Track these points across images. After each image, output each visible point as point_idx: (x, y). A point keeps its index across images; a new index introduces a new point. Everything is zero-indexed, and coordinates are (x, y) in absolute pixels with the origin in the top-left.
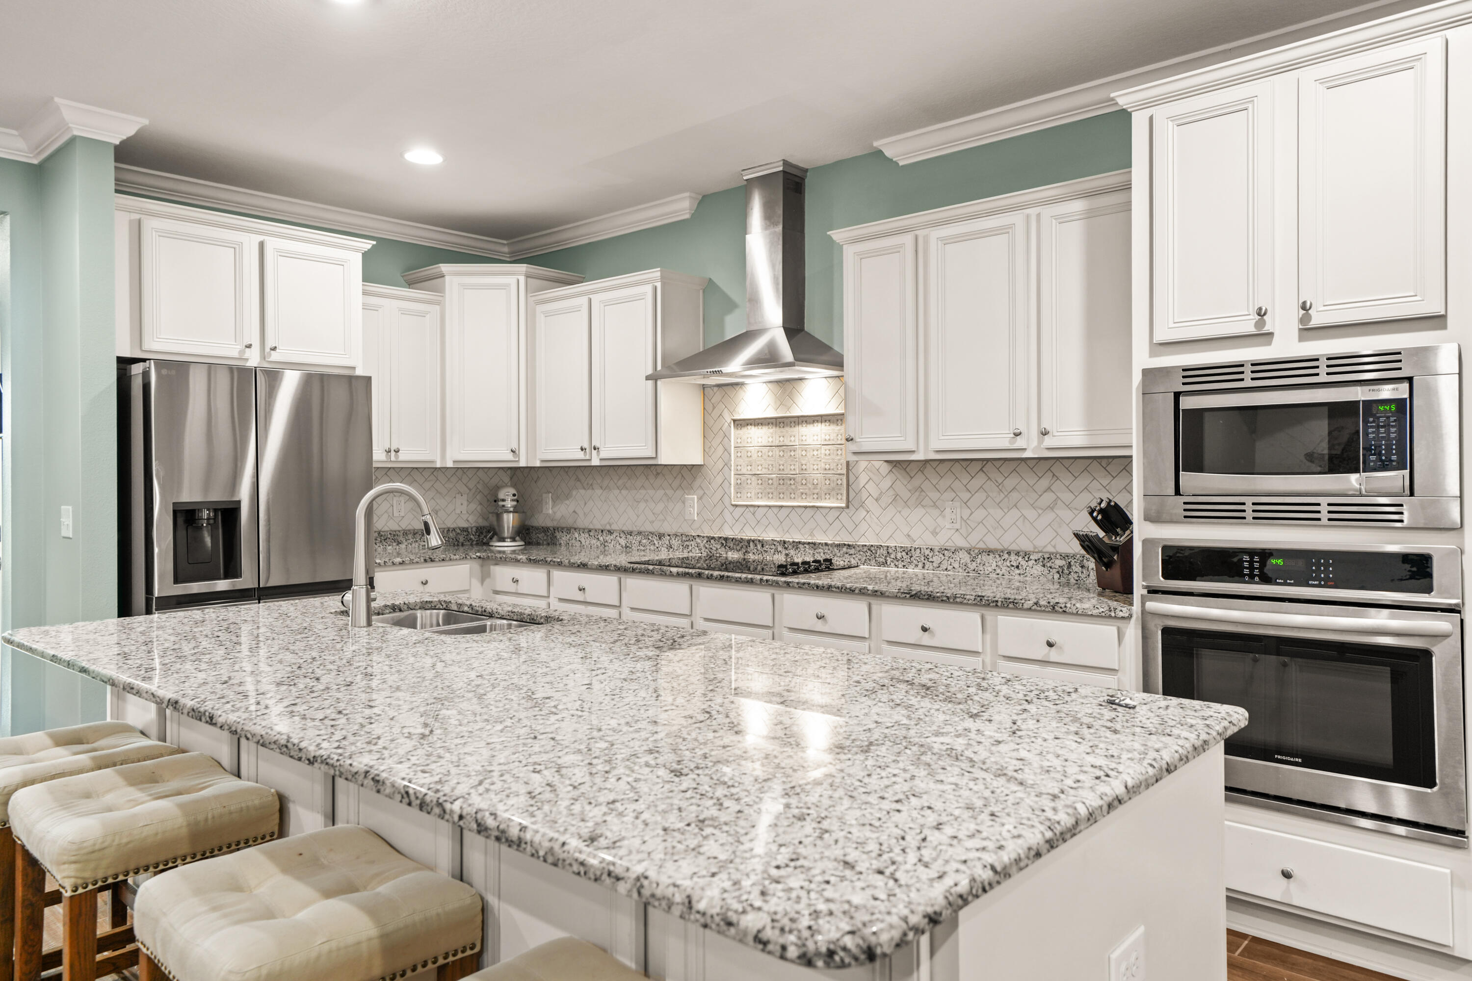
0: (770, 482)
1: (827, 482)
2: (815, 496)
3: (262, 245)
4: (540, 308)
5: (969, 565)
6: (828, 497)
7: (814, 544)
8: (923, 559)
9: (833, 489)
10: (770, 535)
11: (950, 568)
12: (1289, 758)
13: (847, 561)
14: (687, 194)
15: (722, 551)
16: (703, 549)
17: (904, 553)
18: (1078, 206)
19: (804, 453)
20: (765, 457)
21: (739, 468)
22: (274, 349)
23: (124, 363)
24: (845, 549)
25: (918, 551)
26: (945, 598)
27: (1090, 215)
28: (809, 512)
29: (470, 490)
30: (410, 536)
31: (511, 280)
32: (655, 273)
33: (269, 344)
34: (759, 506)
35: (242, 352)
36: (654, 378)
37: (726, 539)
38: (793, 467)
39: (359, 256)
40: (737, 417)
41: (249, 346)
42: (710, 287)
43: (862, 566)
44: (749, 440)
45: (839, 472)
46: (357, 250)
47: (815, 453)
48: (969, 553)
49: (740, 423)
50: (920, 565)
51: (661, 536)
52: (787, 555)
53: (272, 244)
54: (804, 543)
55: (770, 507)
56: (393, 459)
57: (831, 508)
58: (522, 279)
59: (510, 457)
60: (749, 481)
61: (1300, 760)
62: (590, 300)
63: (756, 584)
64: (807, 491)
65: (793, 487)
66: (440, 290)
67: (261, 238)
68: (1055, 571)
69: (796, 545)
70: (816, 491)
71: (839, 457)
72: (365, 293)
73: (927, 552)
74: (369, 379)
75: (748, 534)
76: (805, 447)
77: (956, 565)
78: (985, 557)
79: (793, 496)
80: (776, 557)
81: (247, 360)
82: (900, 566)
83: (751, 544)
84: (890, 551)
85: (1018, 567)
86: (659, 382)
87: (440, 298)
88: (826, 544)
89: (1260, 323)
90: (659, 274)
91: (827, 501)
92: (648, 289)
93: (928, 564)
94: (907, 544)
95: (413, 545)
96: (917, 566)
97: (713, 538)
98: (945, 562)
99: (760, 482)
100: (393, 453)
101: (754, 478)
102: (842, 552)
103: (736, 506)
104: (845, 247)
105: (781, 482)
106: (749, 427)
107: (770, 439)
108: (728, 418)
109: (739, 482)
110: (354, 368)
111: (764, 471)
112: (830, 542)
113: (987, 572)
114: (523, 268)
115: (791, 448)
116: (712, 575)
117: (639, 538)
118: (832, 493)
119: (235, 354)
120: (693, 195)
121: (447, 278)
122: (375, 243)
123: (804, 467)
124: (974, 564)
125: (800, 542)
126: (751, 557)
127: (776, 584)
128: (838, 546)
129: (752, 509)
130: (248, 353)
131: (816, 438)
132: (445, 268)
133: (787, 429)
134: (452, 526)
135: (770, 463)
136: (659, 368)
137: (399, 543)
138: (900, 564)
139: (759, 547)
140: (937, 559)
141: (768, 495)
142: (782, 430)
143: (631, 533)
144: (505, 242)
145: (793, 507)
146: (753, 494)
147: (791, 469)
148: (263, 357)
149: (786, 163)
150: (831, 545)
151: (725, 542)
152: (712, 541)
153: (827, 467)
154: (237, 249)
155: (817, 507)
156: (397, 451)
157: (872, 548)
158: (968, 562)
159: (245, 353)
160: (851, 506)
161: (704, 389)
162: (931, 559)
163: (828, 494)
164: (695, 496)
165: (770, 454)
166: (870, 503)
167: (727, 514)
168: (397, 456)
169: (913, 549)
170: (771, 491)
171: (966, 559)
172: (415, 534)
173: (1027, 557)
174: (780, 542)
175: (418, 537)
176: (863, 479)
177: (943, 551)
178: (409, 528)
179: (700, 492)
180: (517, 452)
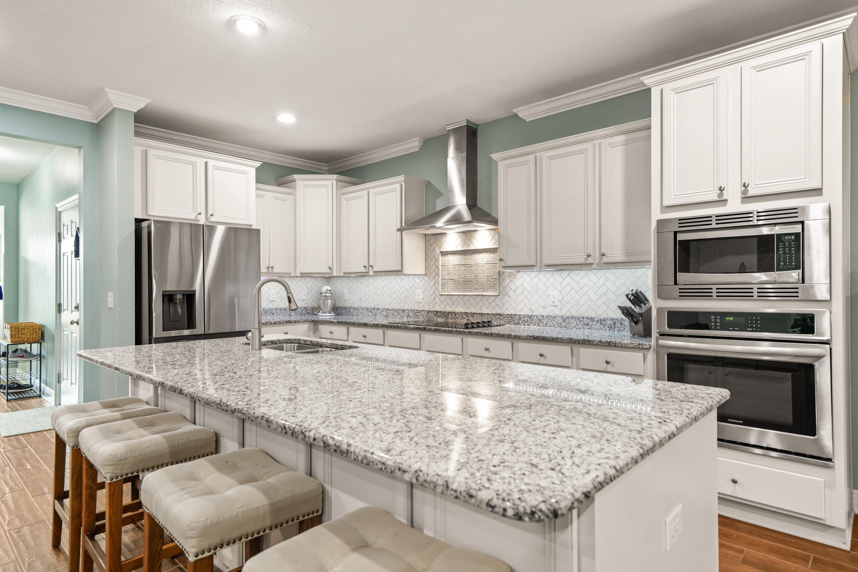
0: (459, 283)
1: (489, 283)
2: (482, 290)
3: (206, 163)
4: (343, 197)
5: (562, 324)
6: (489, 290)
7: (482, 314)
8: (538, 321)
9: (492, 286)
10: (459, 310)
11: (552, 325)
12: (736, 421)
13: (499, 322)
14: (418, 138)
15: (435, 318)
16: (425, 317)
17: (528, 318)
18: (621, 138)
19: (477, 268)
20: (457, 270)
21: (443, 276)
22: (212, 215)
23: (138, 221)
24: (498, 316)
25: (536, 317)
26: (552, 339)
28: (480, 298)
29: (308, 288)
30: (279, 311)
31: (329, 183)
32: (402, 178)
33: (210, 213)
34: (453, 295)
35: (196, 217)
36: (401, 230)
37: (437, 312)
38: (471, 275)
39: (254, 169)
40: (442, 250)
41: (200, 214)
42: (428, 185)
43: (506, 325)
44: (449, 262)
45: (495, 277)
46: (253, 167)
47: (483, 268)
48: (562, 318)
49: (444, 254)
50: (537, 324)
51: (403, 311)
52: (468, 319)
53: (211, 163)
54: (477, 314)
55: (459, 295)
56: (270, 271)
57: (490, 296)
58: (334, 182)
59: (328, 271)
60: (449, 283)
61: (742, 422)
62: (368, 192)
63: (454, 333)
64: (478, 287)
65: (471, 285)
66: (294, 188)
67: (206, 160)
68: (607, 326)
69: (473, 314)
70: (483, 287)
71: (494, 270)
72: (257, 189)
73: (540, 317)
74: (259, 230)
75: (448, 309)
76: (477, 265)
77: (555, 324)
78: (570, 320)
79: (471, 290)
80: (462, 320)
81: (199, 221)
82: (526, 325)
83: (450, 314)
84: (521, 317)
85: (587, 325)
86: (403, 233)
87: (294, 192)
88: (488, 314)
89: (721, 195)
90: (403, 178)
91: (489, 292)
92: (398, 186)
93: (540, 324)
94: (530, 313)
95: (280, 315)
96: (535, 324)
97: (430, 311)
98: (549, 323)
99: (454, 283)
100: (270, 269)
101: (451, 281)
102: (496, 318)
103: (442, 295)
104: (499, 162)
105: (465, 283)
106: (449, 255)
107: (460, 261)
108: (438, 251)
109: (443, 283)
110: (251, 225)
111: (457, 277)
112: (490, 313)
113: (572, 327)
114: (335, 176)
115: (470, 266)
116: (431, 329)
117: (393, 312)
118: (491, 288)
119: (193, 217)
120: (420, 139)
121: (297, 181)
122: (262, 163)
123: (477, 275)
124: (565, 323)
125: (474, 313)
126: (450, 321)
127: (464, 333)
128: (494, 314)
129: (450, 297)
131: (483, 260)
132: (296, 176)
133: (468, 256)
135: (459, 273)
136: (403, 225)
137: (273, 314)
139: (454, 315)
140: (545, 321)
141: (458, 290)
142: (465, 256)
143: (388, 310)
144: (326, 165)
145: (471, 295)
146: (451, 289)
148: (207, 219)
149: (468, 121)
150: (491, 314)
151: (437, 313)
152: (430, 313)
153: (489, 275)
154: (194, 165)
155: (484, 295)
156: (272, 268)
157: (512, 316)
158: (562, 322)
159: (198, 217)
160: (501, 295)
161: (426, 236)
162: (542, 321)
163: (489, 288)
164: (421, 290)
165: (459, 269)
166: (511, 293)
167: (437, 299)
168: (272, 270)
169: (533, 316)
170: (460, 287)
171: (561, 320)
172: (281, 309)
173: (592, 319)
174: (464, 313)
175: (283, 311)
176: (507, 281)
177: (548, 317)
178: (278, 307)
179: (423, 288)
180: (332, 268)
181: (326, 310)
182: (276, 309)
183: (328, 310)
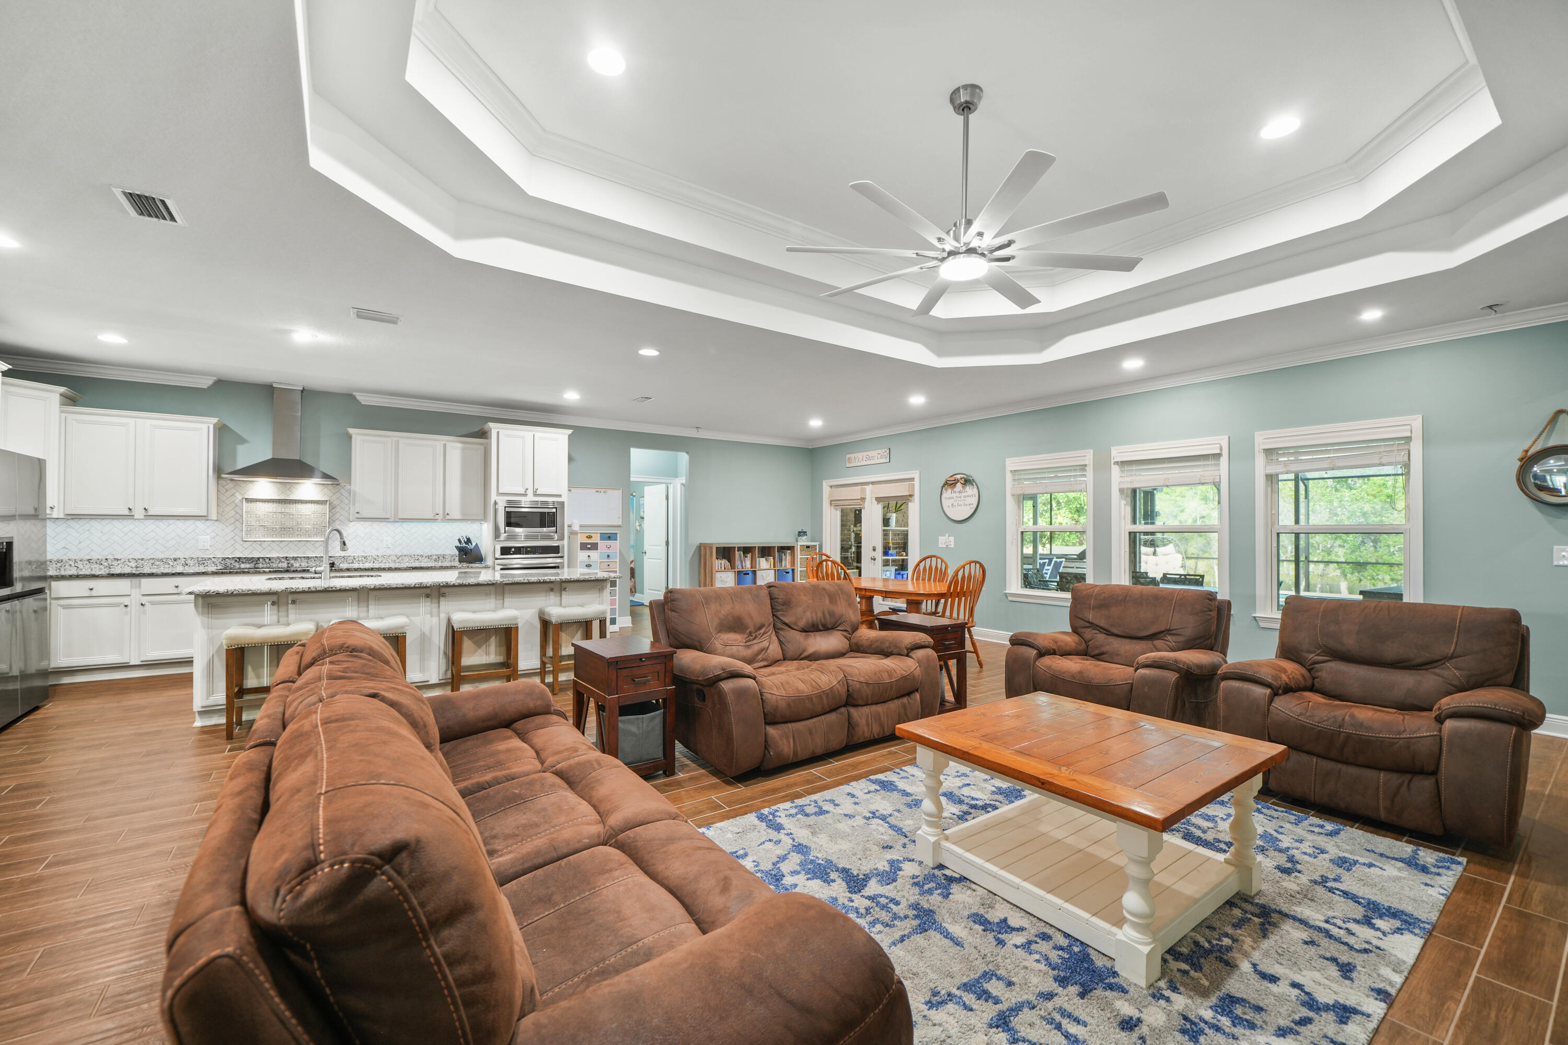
0: (274, 529)
1: (315, 530)
2: (306, 536)
7: (308, 557)
8: (373, 560)
9: (319, 533)
10: (274, 555)
11: (387, 562)
15: (237, 565)
17: (363, 558)
19: (299, 517)
20: (270, 518)
21: (250, 522)
25: (371, 557)
27: (463, 449)
28: (303, 543)
34: (264, 541)
37: (239, 558)
38: (291, 523)
40: (245, 498)
42: (224, 428)
44: (259, 510)
45: (323, 525)
47: (307, 517)
48: (396, 556)
49: (249, 500)
50: (372, 562)
55: (273, 541)
57: (317, 541)
58: (57, 395)
60: (257, 529)
62: (135, 422)
64: (301, 534)
65: (291, 532)
68: (433, 560)
70: (307, 534)
71: (323, 519)
73: (375, 557)
76: (300, 514)
77: (390, 561)
78: (403, 557)
79: (290, 536)
83: (261, 560)
84: (356, 557)
88: (316, 557)
89: (526, 491)
90: (216, 421)
91: (315, 538)
92: (204, 427)
96: (370, 562)
97: (227, 558)
98: (384, 560)
99: (266, 529)
101: (261, 527)
103: (246, 541)
104: (356, 437)
105: (282, 529)
106: (258, 503)
107: (274, 510)
108: (239, 497)
109: (249, 529)
111: (269, 524)
113: (404, 563)
115: (290, 514)
117: (151, 561)
118: (318, 535)
120: (216, 379)
122: (11, 367)
123: (299, 523)
124: (398, 560)
125: (298, 557)
129: (259, 543)
131: (308, 510)
133: (287, 505)
135: (273, 520)
138: (361, 563)
139: (267, 560)
140: (380, 560)
141: (272, 536)
142: (284, 505)
145: (291, 541)
146: (260, 535)
147: (287, 524)
149: (303, 386)
151: (237, 560)
152: (227, 560)
153: (315, 523)
155: (308, 541)
157: (346, 557)
161: (220, 480)
162: (377, 560)
163: (316, 535)
164: (208, 537)
165: (274, 516)
167: (237, 546)
169: (368, 556)
170: (274, 534)
171: (395, 558)
173: (422, 556)
174: (283, 558)
177: (383, 556)
179: (213, 535)
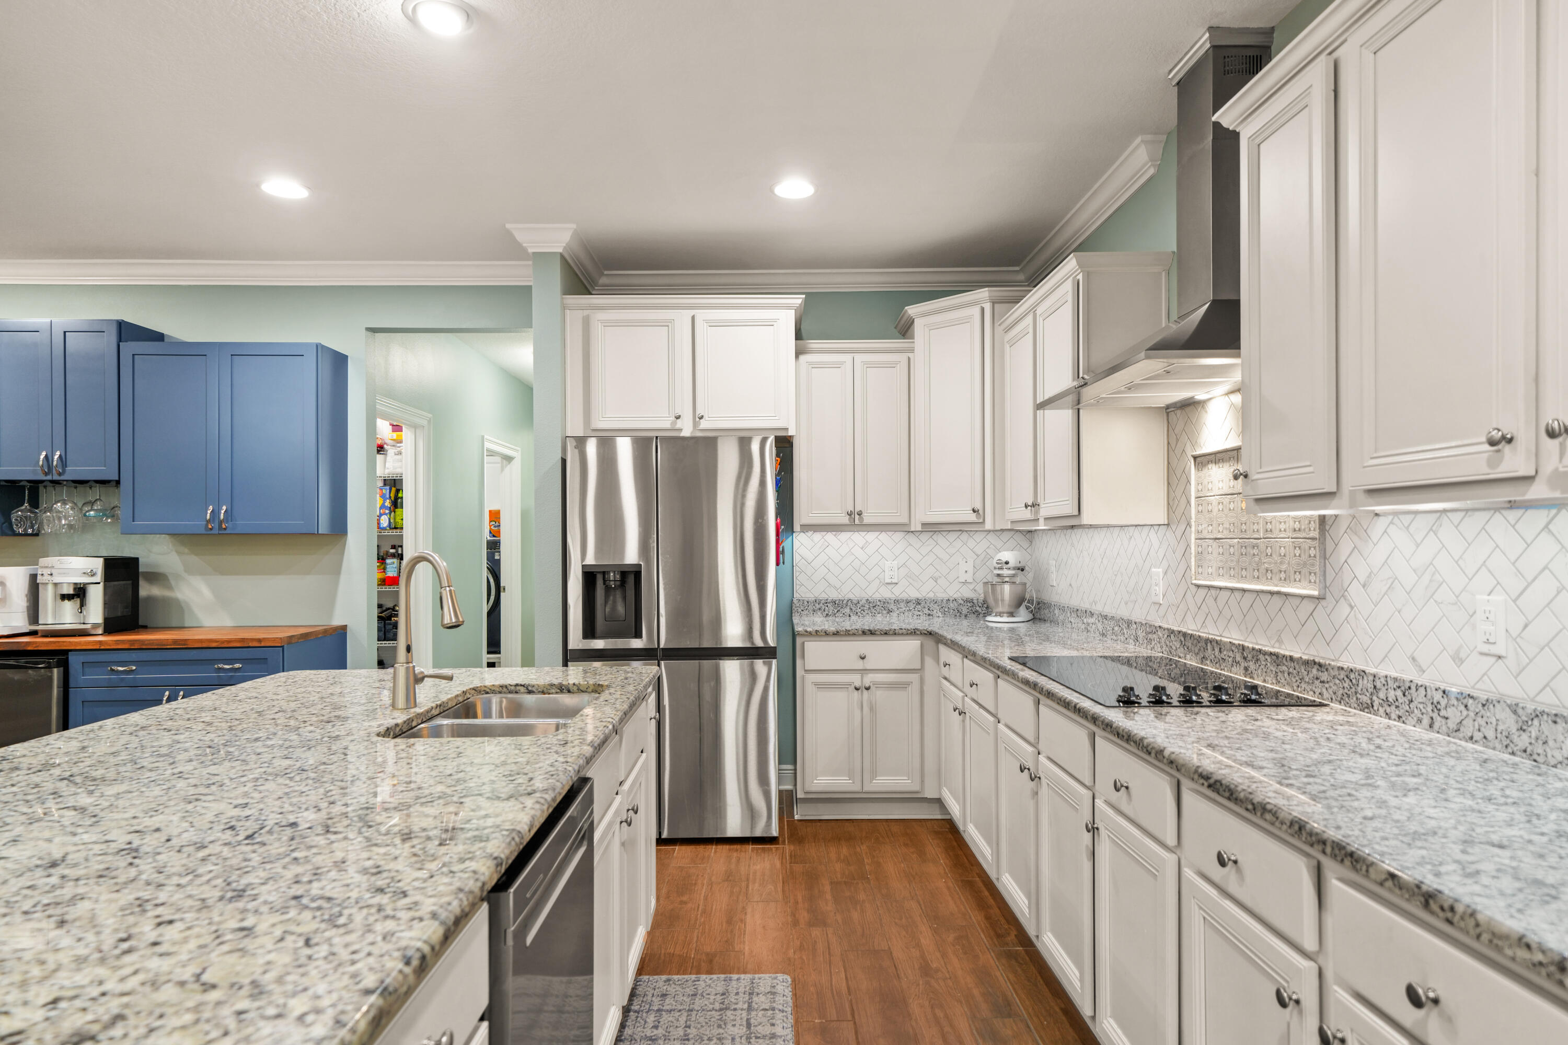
0: (1232, 550)
1: (1298, 552)
2: (1283, 575)
3: (693, 318)
4: (1007, 338)
5: (1515, 738)
6: (1298, 577)
7: (1276, 655)
8: (1430, 708)
9: (1305, 564)
10: (1234, 636)
11: (1478, 736)
13: (1317, 691)
16: (1164, 647)
17: (1399, 693)
20: (1226, 511)
21: (1199, 528)
24: (1315, 671)
25: (1422, 690)
28: (1277, 601)
29: (978, 556)
30: (902, 605)
31: (977, 309)
32: (1072, 262)
33: (701, 413)
34: (1221, 588)
35: (674, 423)
37: (1185, 635)
38: (1256, 527)
39: (794, 313)
40: (1199, 452)
41: (680, 417)
43: (1338, 706)
44: (1208, 486)
45: (1312, 534)
46: (788, 307)
48: (1515, 712)
49: (1202, 461)
50: (1426, 721)
51: (1129, 623)
53: (703, 316)
54: (1265, 653)
55: (1232, 590)
56: (857, 522)
57: (1303, 597)
58: (984, 307)
60: (1210, 549)
62: (1035, 314)
64: (1272, 566)
65: (1257, 559)
66: (912, 335)
67: (692, 312)
70: (1284, 567)
72: (799, 352)
73: (1438, 696)
75: (1210, 631)
77: (1490, 734)
78: (1547, 727)
79: (1256, 573)
81: (681, 430)
82: (1393, 716)
83: (1210, 646)
84: (1378, 685)
87: (911, 345)
88: (1291, 658)
90: (1076, 262)
91: (1298, 584)
92: (1070, 285)
93: (1438, 721)
94: (1409, 674)
95: (906, 614)
96: (1420, 721)
97: (1173, 632)
98: (1469, 723)
99: (1221, 550)
100: (857, 517)
101: (1215, 544)
102: (1311, 675)
103: (1198, 586)
104: (1239, 134)
105: (1244, 551)
106: (1210, 466)
108: (1190, 452)
109: (1200, 550)
110: (787, 429)
111: (1226, 533)
112: (1296, 656)
113: (1553, 762)
114: (986, 292)
118: (1303, 572)
119: (667, 425)
120: (1149, 137)
121: (916, 321)
122: (806, 297)
123: (1269, 526)
124: (1525, 736)
125: (1260, 651)
128: (1307, 663)
129: (1213, 592)
130: (679, 424)
132: (912, 310)
134: (955, 596)
135: (1231, 520)
137: (890, 611)
138: (1394, 713)
139: (1217, 652)
140: (1454, 714)
141: (1230, 571)
143: (1106, 617)
144: (1017, 268)
145: (1258, 592)
146: (1214, 568)
148: (695, 424)
149: (1215, 31)
150: (1298, 661)
151: (1185, 639)
152: (1173, 637)
153: (1297, 526)
154: (670, 326)
155: (1287, 595)
156: (860, 513)
157: (1352, 676)
158: (1514, 730)
159: (676, 423)
160: (1328, 595)
161: (1168, 414)
162: (1443, 713)
163: (1298, 572)
164: (1160, 570)
165: (1232, 506)
166: (1355, 591)
168: (861, 519)
169: (1413, 688)
170: (1232, 565)
171: (1509, 723)
172: (908, 602)
174: (1239, 647)
175: (912, 606)
176: (1345, 547)
177: (1465, 698)
178: (904, 596)
179: (1165, 564)
180: (981, 512)
181: (1000, 609)
182: (897, 602)
183: (1006, 609)
